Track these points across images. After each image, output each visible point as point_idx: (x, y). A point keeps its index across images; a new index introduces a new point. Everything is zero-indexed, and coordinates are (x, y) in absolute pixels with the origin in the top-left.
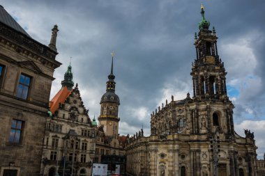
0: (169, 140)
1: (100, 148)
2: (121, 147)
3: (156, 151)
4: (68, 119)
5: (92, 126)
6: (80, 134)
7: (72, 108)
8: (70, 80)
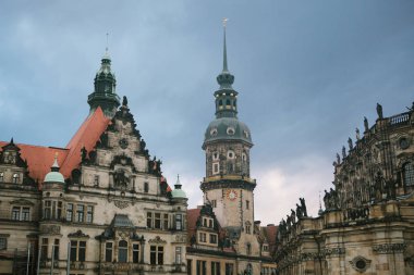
0: (375, 221)
1: (209, 260)
2: (266, 254)
3: (341, 253)
4: (109, 189)
5: (172, 201)
6: (144, 224)
7: (117, 160)
8: (110, 92)
